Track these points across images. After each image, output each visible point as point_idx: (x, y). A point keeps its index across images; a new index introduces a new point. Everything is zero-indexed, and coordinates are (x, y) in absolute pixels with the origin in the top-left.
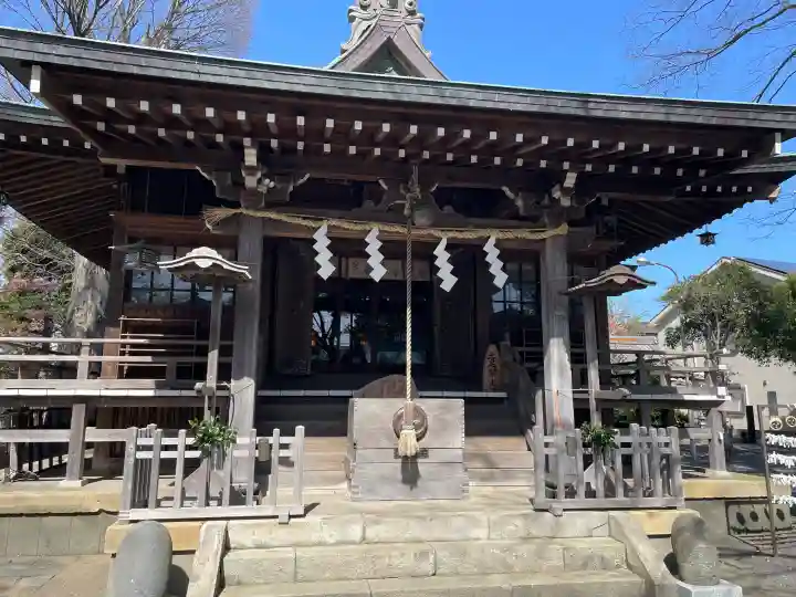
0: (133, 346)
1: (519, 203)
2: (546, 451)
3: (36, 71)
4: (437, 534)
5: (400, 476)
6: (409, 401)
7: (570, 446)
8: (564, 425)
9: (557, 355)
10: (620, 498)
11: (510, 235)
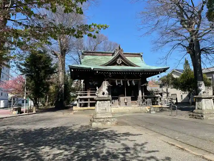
1: (136, 76)
2: (139, 101)
4: (129, 108)
6: (126, 97)
8: (141, 99)
9: (140, 92)
10: (146, 105)
11: (135, 80)
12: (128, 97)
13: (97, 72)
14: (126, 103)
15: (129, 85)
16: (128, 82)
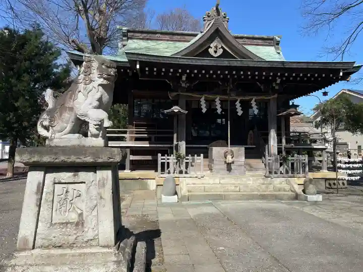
0: (136, 131)
1: (262, 87)
2: (269, 161)
3: (138, 63)
4: (239, 182)
5: (226, 169)
6: (229, 148)
7: (276, 160)
8: (275, 155)
9: (273, 134)
10: (290, 174)
11: (259, 98)
12: (235, 149)
13: (138, 67)
14: (229, 167)
15: (240, 113)
16: (238, 104)
